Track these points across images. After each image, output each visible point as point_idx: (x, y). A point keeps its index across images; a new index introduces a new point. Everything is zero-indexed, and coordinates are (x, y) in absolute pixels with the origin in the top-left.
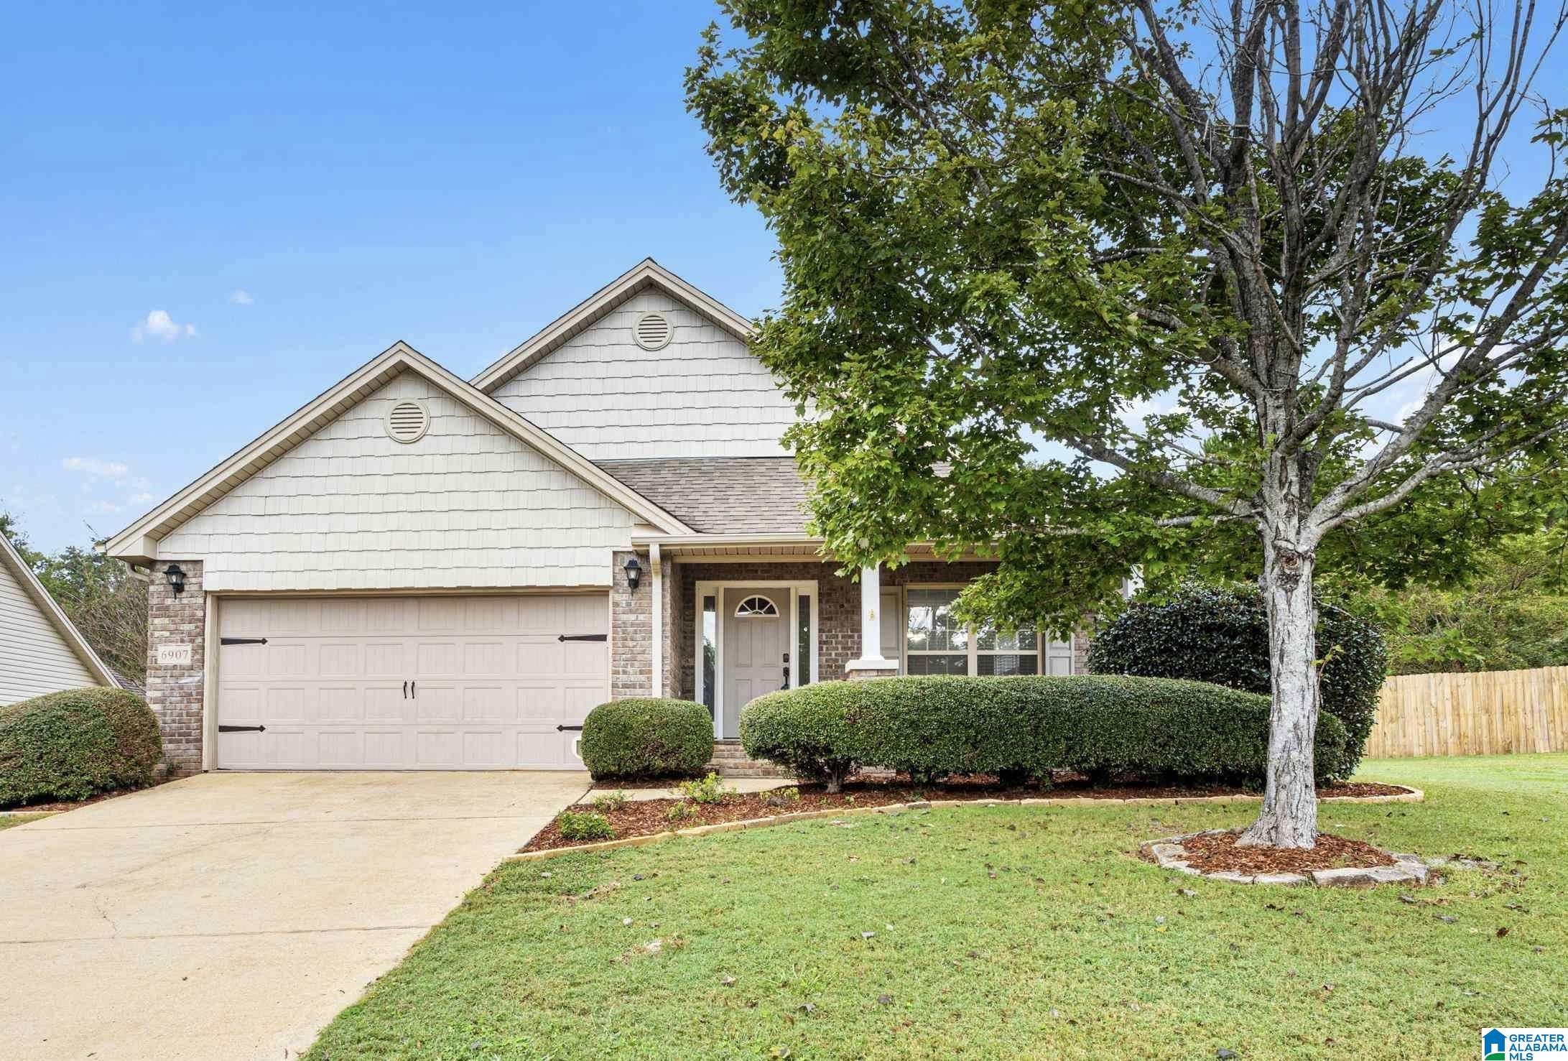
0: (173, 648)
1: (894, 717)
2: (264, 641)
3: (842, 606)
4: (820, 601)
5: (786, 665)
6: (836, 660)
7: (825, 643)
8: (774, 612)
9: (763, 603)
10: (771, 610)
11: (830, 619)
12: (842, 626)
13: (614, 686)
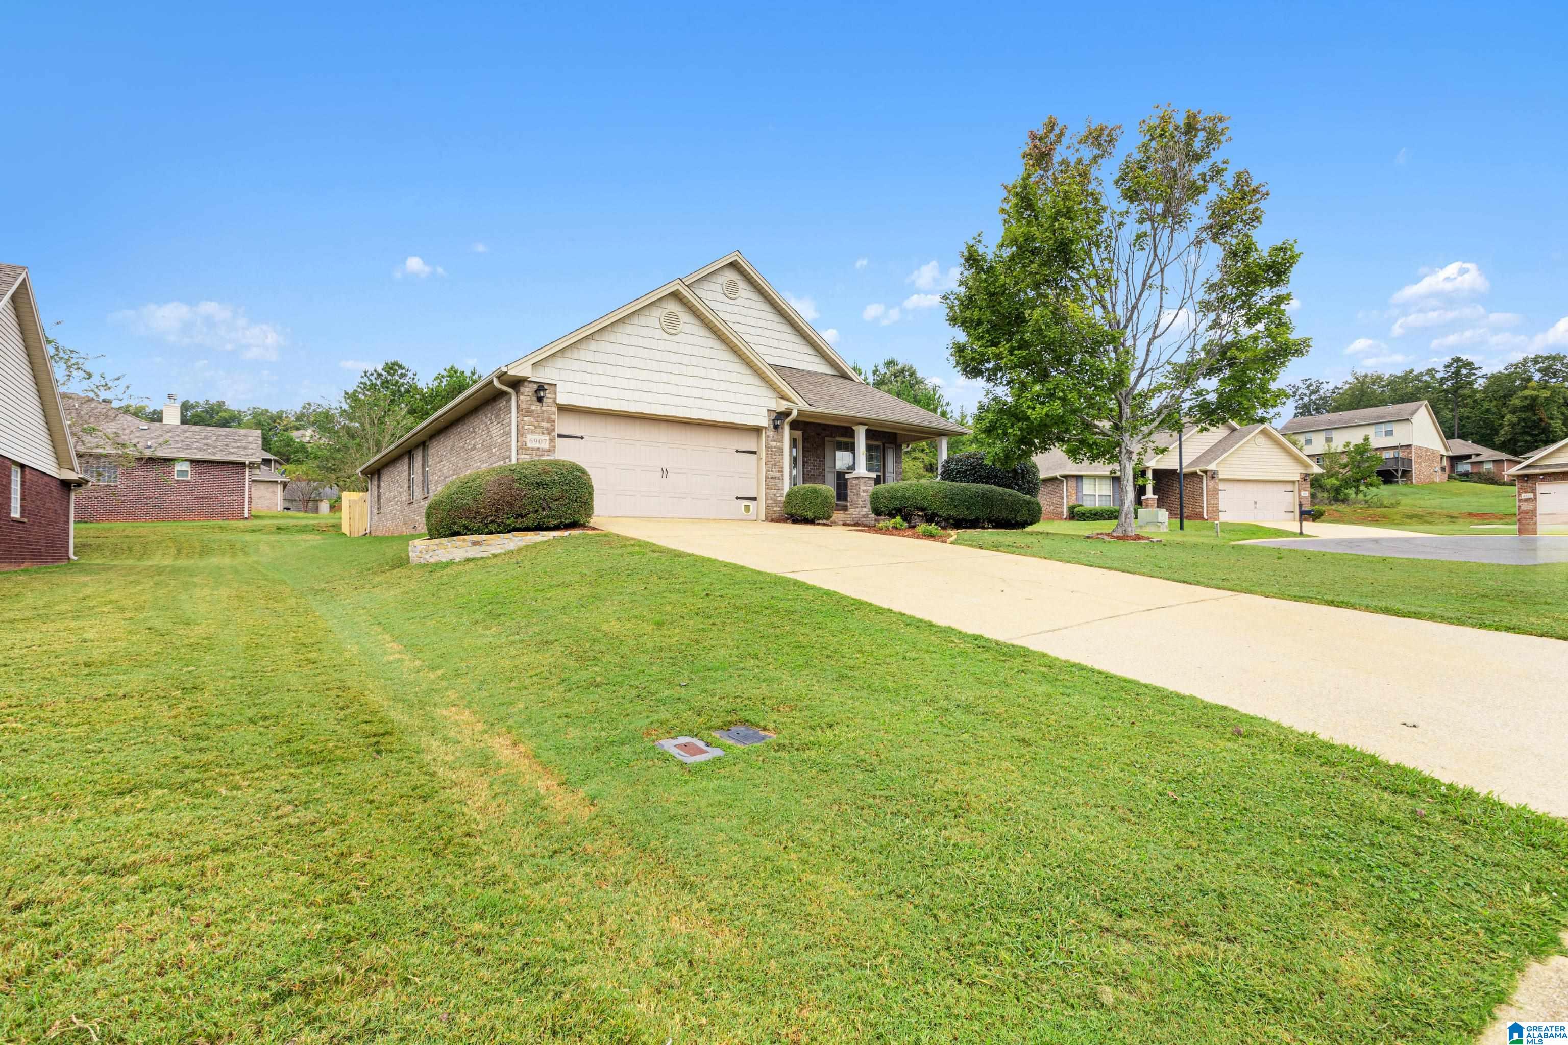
0: (536, 437)
1: (946, 497)
2: (582, 438)
3: (813, 445)
6: (811, 472)
7: (807, 462)
11: (809, 451)
12: (813, 455)
13: (767, 477)
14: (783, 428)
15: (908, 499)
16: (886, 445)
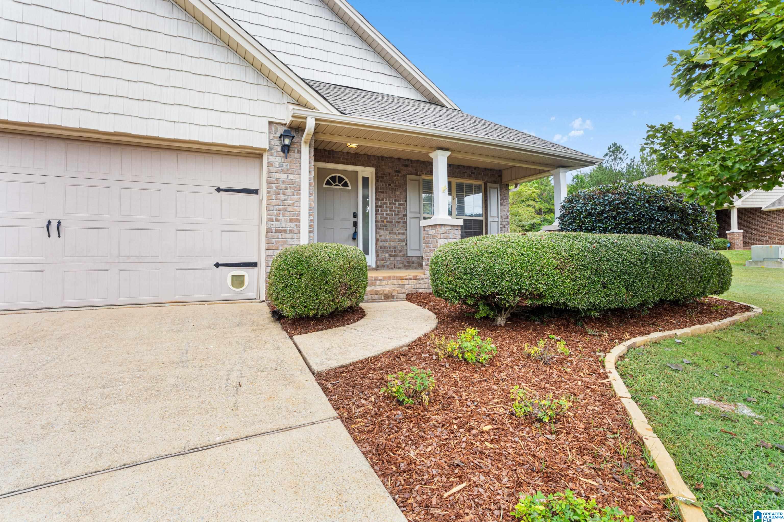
3: (389, 185)
4: (377, 181)
5: (355, 219)
6: (386, 218)
7: (380, 207)
8: (347, 186)
9: (341, 179)
10: (346, 185)
11: (383, 192)
12: (390, 197)
13: (268, 231)
14: (299, 152)
15: (501, 276)
16: (489, 185)
